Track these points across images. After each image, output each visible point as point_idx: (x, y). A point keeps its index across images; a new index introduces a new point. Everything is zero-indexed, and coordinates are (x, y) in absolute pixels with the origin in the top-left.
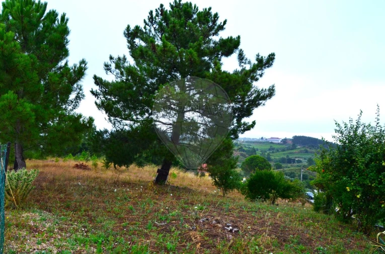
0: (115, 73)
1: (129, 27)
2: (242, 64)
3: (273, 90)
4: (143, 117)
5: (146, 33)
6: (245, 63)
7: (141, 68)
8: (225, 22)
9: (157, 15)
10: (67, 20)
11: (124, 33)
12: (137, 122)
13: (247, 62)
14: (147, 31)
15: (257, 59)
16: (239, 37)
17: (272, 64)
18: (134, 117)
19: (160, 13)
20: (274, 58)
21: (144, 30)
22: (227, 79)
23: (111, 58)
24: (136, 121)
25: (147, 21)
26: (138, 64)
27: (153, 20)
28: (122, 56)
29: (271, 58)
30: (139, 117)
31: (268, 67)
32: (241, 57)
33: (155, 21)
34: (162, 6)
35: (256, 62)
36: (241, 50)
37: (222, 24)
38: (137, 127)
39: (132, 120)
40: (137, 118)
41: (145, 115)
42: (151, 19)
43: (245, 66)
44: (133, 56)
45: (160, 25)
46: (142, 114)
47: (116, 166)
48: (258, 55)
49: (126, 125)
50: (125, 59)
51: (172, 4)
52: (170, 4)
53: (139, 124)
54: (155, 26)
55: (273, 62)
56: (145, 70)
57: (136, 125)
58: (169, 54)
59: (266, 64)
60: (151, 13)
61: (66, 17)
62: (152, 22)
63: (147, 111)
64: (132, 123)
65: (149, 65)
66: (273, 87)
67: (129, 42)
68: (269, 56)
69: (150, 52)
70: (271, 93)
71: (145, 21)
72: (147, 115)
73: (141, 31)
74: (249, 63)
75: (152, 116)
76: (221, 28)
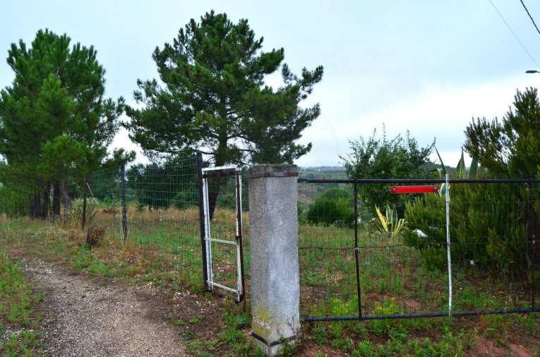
0: (146, 102)
1: (157, 48)
2: (288, 81)
3: (318, 109)
4: (180, 147)
5: (177, 51)
6: (291, 79)
7: (174, 93)
8: (262, 40)
9: (188, 32)
10: (96, 52)
11: (153, 56)
12: (176, 153)
13: (293, 78)
14: (178, 49)
15: (304, 75)
16: (282, 50)
17: (320, 79)
18: (172, 148)
19: (191, 29)
20: (322, 72)
21: (174, 48)
22: (266, 102)
23: (139, 83)
24: (173, 152)
25: (178, 40)
26: (170, 88)
27: (183, 39)
28: (151, 80)
29: (319, 71)
30: (177, 148)
31: (317, 82)
32: (286, 73)
33: (187, 40)
34: (192, 21)
35: (302, 78)
36: (285, 64)
37: (259, 42)
38: (175, 159)
39: (170, 151)
40: (175, 149)
41: (182, 145)
42: (182, 37)
43: (290, 82)
44: (164, 80)
45: (192, 44)
46: (179, 144)
47: (152, 209)
48: (304, 70)
49: (164, 157)
50: (155, 83)
51: (204, 18)
52: (202, 17)
53: (177, 155)
54: (186, 45)
55: (321, 76)
56: (179, 95)
57: (174, 156)
58: (204, 79)
59: (314, 79)
60: (181, 31)
61: (94, 49)
62: (183, 41)
63: (185, 141)
64: (169, 154)
65: (183, 91)
66: (318, 105)
67: (158, 65)
68: (317, 69)
69: (183, 77)
70: (316, 112)
71: (175, 40)
72: (185, 145)
73: (171, 49)
74: (295, 78)
75: (191, 146)
76: (258, 45)
